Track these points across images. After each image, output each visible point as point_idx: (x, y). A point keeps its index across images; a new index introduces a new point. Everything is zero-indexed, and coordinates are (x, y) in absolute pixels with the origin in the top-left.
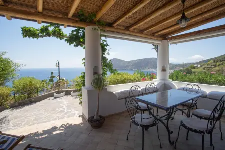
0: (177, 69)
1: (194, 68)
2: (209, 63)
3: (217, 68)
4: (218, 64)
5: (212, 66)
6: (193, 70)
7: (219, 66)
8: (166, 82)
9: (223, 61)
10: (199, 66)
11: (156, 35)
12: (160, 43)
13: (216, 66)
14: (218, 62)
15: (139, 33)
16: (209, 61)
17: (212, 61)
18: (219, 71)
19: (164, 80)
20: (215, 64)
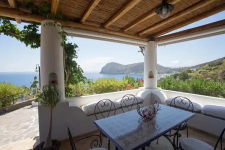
0: (174, 73)
1: (190, 72)
2: (204, 67)
3: (212, 72)
4: (213, 68)
5: (207, 70)
6: (189, 74)
7: (214, 69)
8: (153, 91)
9: (217, 65)
10: (195, 70)
11: (141, 34)
12: (146, 44)
13: (211, 70)
14: (212, 66)
15: (119, 32)
16: (204, 65)
17: (207, 65)
18: (214, 75)
19: (151, 88)
20: (210, 68)
